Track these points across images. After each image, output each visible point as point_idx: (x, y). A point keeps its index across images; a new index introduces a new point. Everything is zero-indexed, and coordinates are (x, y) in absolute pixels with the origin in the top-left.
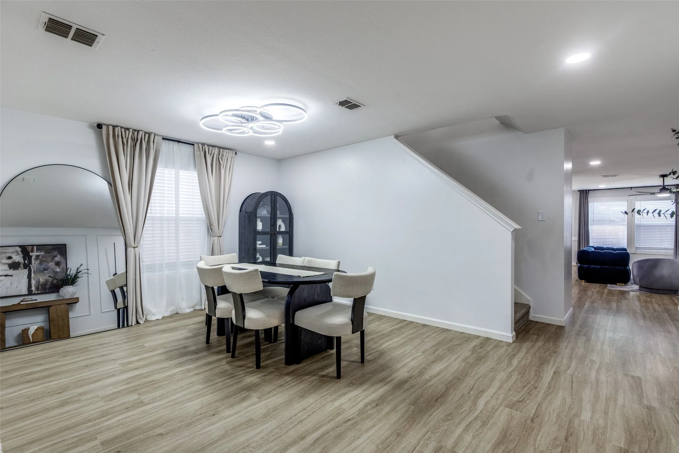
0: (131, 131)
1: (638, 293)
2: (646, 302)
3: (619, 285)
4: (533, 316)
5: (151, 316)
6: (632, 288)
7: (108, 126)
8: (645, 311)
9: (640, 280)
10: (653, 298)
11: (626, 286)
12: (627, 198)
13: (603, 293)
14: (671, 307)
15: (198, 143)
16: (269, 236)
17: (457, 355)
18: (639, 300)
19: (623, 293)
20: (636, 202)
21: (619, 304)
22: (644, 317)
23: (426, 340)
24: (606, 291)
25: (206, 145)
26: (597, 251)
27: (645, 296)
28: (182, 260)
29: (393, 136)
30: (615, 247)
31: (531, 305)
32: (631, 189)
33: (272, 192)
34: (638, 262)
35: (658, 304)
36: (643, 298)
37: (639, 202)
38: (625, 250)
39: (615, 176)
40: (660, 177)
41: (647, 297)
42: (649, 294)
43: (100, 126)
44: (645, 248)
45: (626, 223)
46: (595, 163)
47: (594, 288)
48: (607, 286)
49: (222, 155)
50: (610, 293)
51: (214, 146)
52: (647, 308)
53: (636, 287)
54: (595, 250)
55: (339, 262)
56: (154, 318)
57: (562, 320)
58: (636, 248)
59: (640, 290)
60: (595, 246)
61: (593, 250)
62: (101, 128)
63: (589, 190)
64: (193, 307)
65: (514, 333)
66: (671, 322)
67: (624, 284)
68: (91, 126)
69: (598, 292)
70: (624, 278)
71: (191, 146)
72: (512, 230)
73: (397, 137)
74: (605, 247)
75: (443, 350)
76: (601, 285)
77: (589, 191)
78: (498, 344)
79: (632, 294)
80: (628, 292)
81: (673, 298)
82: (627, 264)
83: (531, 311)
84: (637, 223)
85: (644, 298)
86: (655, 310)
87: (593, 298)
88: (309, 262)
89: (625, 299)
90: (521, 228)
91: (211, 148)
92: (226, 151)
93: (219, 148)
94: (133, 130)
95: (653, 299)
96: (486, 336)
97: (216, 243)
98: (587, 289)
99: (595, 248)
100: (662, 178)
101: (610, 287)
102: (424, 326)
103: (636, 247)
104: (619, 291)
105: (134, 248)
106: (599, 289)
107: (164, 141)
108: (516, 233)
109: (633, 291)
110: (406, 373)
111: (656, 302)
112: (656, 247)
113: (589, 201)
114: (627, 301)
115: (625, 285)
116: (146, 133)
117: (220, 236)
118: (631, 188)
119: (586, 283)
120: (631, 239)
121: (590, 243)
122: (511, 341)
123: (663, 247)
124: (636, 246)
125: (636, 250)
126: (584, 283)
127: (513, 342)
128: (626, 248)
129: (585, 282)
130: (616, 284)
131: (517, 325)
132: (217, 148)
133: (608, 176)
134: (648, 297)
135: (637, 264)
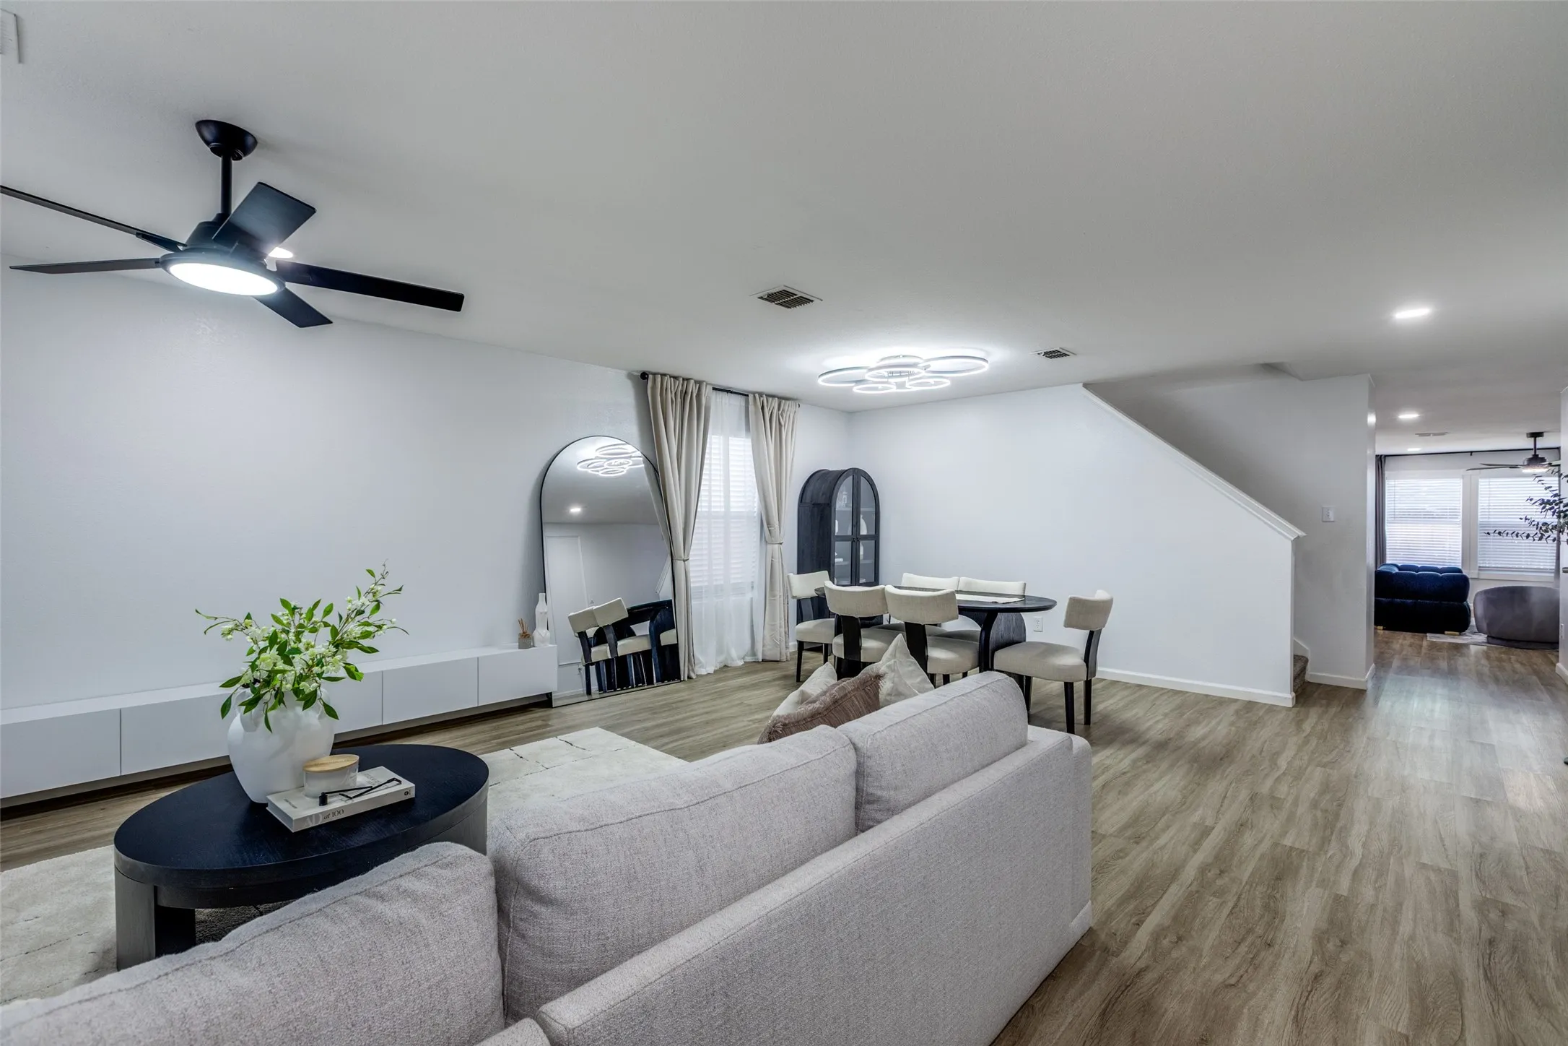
0: (681, 379)
1: (1485, 647)
2: (1500, 660)
3: (1448, 634)
4: (1311, 675)
5: (700, 667)
6: (1475, 640)
7: (655, 374)
8: (1498, 673)
9: (1488, 625)
10: (1513, 655)
11: (1461, 637)
12: (1463, 471)
13: (1421, 646)
14: (1545, 668)
15: (754, 393)
16: (848, 544)
17: (1218, 720)
18: (1488, 657)
19: (1457, 648)
20: (1480, 480)
21: (1452, 662)
22: (1497, 680)
23: (1157, 703)
24: (1425, 643)
25: (764, 396)
26: (1405, 574)
27: (1498, 651)
28: (733, 581)
29: (1081, 384)
30: (1440, 567)
31: (1309, 656)
32: (1471, 455)
33: (855, 469)
34: (1486, 592)
35: (1522, 664)
36: (1494, 654)
37: (1487, 480)
38: (1459, 571)
39: (1443, 434)
40: (1528, 437)
41: (1501, 653)
42: (1504, 649)
43: (644, 376)
44: (1498, 569)
45: (1460, 518)
46: (1408, 416)
47: (1403, 641)
48: (1426, 636)
49: (783, 410)
50: (1433, 646)
51: (773, 396)
52: (1502, 669)
53: (1482, 638)
54: (1400, 570)
55: (1025, 584)
56: (703, 672)
57: (1363, 680)
58: (1481, 569)
59: (1488, 643)
60: (1400, 565)
61: (1396, 570)
62: (647, 379)
63: (1386, 456)
64: (743, 658)
65: (1294, 694)
66: (1542, 687)
67: (1457, 633)
68: (630, 376)
69: (1411, 646)
70: (1458, 621)
71: (743, 397)
72: (1293, 539)
73: (1086, 386)
74: (1419, 566)
75: (1191, 714)
76: (1415, 635)
77: (1387, 458)
78: (1271, 709)
79: (1473, 648)
80: (1466, 645)
81: (1550, 656)
82: (1465, 599)
83: (1309, 667)
84: (1481, 520)
85: (1497, 655)
86: (1515, 671)
87: (1404, 653)
88: (968, 584)
89: (1462, 655)
90: (1304, 534)
91: (770, 399)
92: (788, 402)
93: (782, 398)
94: (683, 379)
95: (1512, 657)
96: (1247, 699)
97: (777, 555)
98: (1391, 640)
99: (1400, 568)
100: (1533, 439)
101: (1432, 638)
102: (1140, 687)
103: (1480, 567)
104: (1450, 643)
105: (684, 561)
106: (1412, 640)
107: (715, 392)
108: (1297, 543)
109: (1475, 644)
110: (1160, 736)
111: (1517, 661)
112: (1520, 566)
113: (1386, 476)
114: (1466, 659)
115: (1460, 635)
116: (696, 382)
117: (781, 544)
118: (1471, 452)
119: (1387, 632)
120: (1469, 550)
121: (1388, 558)
122: (1290, 705)
123: (1536, 567)
124: (1479, 565)
125: (1481, 572)
126: (1382, 632)
127: (1293, 707)
128: (1460, 567)
129: (1384, 629)
130: (1444, 633)
131: (1298, 681)
132: (776, 399)
133: (1429, 435)
134: (1504, 653)
135: (1483, 596)
